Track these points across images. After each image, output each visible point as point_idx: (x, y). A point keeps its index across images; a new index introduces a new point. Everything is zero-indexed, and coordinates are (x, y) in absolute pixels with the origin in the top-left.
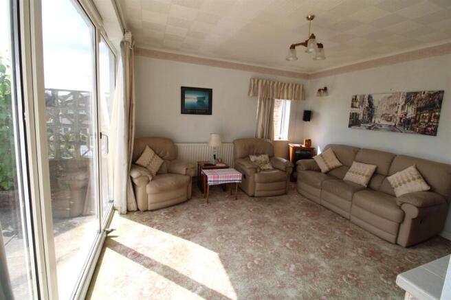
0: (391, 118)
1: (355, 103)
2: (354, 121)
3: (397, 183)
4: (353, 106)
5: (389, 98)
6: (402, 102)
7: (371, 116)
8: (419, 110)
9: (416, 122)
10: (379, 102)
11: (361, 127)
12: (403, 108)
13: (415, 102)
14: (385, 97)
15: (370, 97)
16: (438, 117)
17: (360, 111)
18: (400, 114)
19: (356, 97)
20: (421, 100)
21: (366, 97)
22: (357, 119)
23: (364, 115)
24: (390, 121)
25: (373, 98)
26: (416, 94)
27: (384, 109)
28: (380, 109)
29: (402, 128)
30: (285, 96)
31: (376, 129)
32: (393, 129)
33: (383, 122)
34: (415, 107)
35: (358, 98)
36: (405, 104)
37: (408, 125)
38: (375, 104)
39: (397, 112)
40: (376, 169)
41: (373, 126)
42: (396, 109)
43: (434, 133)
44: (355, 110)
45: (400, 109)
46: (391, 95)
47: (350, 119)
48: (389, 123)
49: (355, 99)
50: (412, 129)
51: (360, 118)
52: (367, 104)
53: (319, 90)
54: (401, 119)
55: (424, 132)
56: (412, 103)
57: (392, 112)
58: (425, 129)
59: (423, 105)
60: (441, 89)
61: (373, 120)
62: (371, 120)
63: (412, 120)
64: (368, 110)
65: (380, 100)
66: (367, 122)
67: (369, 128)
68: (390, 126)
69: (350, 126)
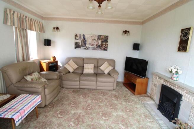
0: (93, 44)
1: (76, 37)
2: (77, 46)
3: (104, 69)
4: (75, 39)
5: (92, 36)
6: (96, 38)
7: (85, 44)
8: (102, 42)
9: (102, 46)
10: (88, 38)
11: (81, 48)
12: (97, 41)
13: (101, 39)
14: (90, 36)
15: (83, 35)
16: (107, 44)
17: (80, 41)
18: (96, 43)
19: (77, 34)
20: (103, 38)
21: (82, 35)
22: (79, 45)
23: (82, 43)
24: (93, 46)
25: (85, 36)
26: (101, 36)
27: (90, 41)
28: (89, 41)
29: (97, 48)
30: (34, 29)
31: (88, 49)
32: (94, 49)
33: (90, 46)
34: (101, 41)
35: (78, 35)
36: (98, 40)
37: (99, 47)
38: (86, 38)
39: (95, 42)
40: (94, 65)
41: (86, 48)
42: (94, 41)
43: (107, 50)
44: (77, 41)
45: (96, 41)
46: (92, 35)
47: (75, 45)
48: (92, 47)
49: (76, 36)
50: (101, 49)
51: (80, 44)
52: (83, 38)
53: (54, 28)
54: (97, 45)
55: (104, 50)
56: (100, 39)
57: (93, 43)
58: (105, 48)
59: (103, 40)
60: (108, 35)
61: (86, 45)
62: (85, 45)
63: (101, 46)
64: (84, 41)
65: (88, 37)
66: (84, 46)
67: (85, 49)
68: (93, 48)
69: (75, 48)
